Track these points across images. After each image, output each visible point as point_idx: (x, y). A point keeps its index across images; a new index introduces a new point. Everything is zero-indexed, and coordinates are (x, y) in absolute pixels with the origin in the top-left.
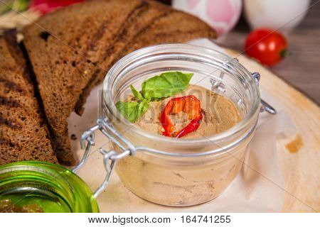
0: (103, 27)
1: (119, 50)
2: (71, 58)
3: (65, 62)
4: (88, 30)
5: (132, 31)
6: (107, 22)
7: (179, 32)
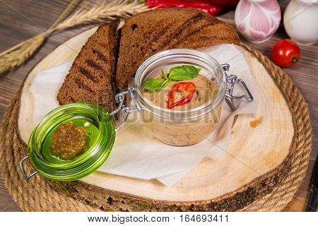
0: (167, 28)
1: (173, 43)
2: (141, 44)
3: (138, 47)
4: (158, 28)
5: (185, 33)
6: (171, 24)
7: (215, 37)
